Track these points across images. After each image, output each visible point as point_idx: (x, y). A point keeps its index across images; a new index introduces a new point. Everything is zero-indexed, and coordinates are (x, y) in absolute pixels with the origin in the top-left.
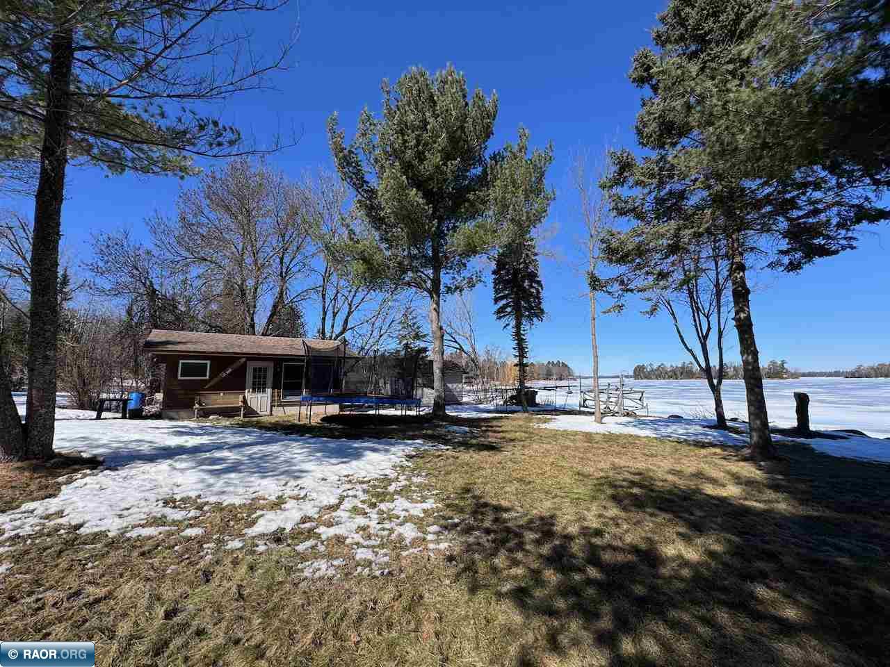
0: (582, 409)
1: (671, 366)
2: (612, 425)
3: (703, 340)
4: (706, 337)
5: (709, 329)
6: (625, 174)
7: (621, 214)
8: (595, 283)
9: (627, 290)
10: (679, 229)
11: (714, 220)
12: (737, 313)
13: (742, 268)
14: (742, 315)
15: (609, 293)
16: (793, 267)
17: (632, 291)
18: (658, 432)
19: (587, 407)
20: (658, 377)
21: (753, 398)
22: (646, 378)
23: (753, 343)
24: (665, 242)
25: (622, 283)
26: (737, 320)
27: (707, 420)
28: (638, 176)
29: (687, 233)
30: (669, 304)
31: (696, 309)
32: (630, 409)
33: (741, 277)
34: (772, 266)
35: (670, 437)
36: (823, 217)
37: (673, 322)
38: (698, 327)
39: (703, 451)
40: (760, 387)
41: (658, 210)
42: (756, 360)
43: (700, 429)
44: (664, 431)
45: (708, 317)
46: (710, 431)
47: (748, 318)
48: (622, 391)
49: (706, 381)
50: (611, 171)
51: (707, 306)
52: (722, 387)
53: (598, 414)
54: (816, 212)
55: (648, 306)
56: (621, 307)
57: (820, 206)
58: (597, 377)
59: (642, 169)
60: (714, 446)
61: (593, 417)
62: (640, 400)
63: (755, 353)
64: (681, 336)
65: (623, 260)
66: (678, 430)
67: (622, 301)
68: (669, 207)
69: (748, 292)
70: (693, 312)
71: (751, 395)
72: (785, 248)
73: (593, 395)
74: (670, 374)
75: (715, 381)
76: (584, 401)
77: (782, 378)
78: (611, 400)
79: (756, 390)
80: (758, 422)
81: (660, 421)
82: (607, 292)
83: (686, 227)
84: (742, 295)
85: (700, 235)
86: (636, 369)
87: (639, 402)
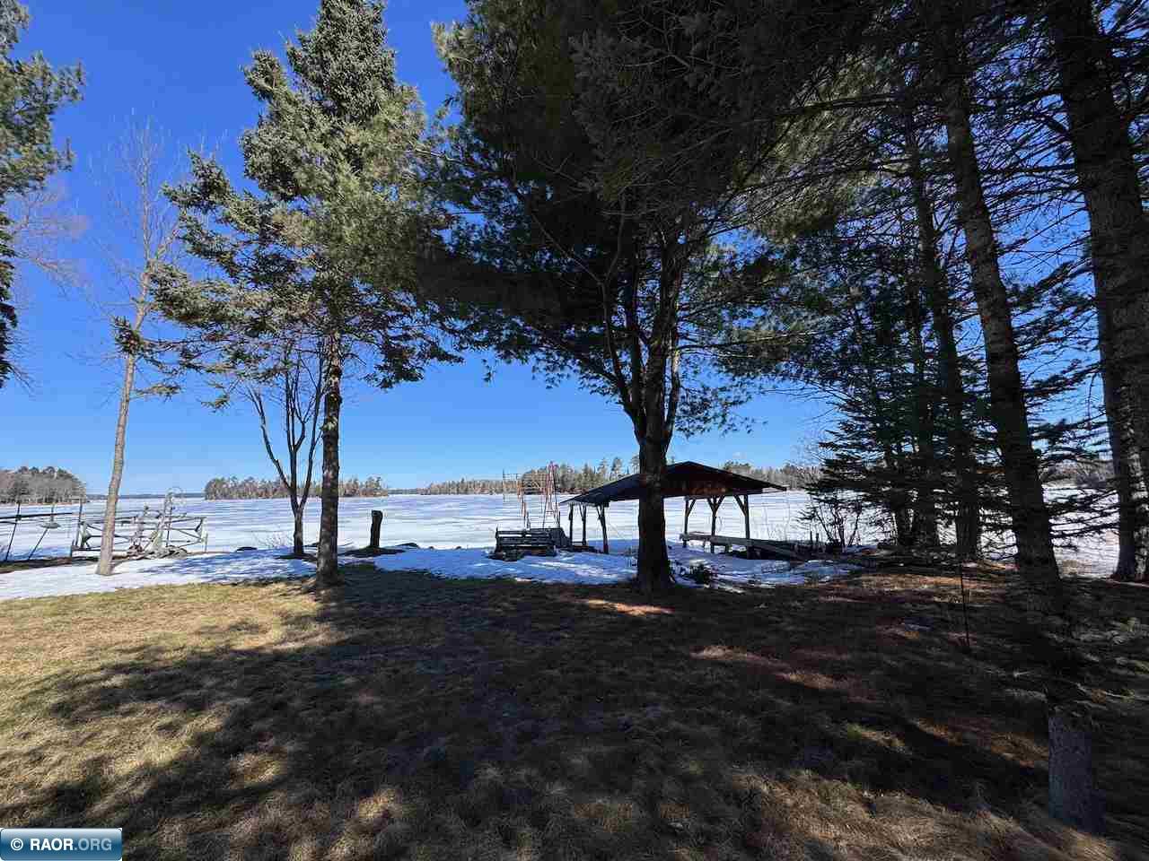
0: (77, 554)
1: (263, 481)
2: (131, 575)
3: (294, 449)
4: (297, 447)
5: (303, 437)
6: (212, 197)
7: (198, 252)
8: (130, 342)
9: (189, 366)
10: (273, 304)
11: (312, 308)
12: (326, 422)
13: (338, 373)
14: (331, 426)
15: (157, 363)
16: (386, 384)
17: (196, 368)
18: (210, 575)
19: (89, 549)
20: (243, 495)
21: (325, 519)
22: (225, 496)
23: (336, 458)
24: (251, 314)
25: (185, 353)
26: (325, 430)
27: (284, 549)
28: (230, 210)
29: (278, 313)
30: (259, 398)
31: (292, 411)
32: (176, 544)
33: (336, 383)
34: (368, 378)
35: (225, 578)
36: (410, 344)
37: (260, 422)
38: (289, 433)
39: (264, 590)
40: (335, 506)
41: (257, 270)
42: (336, 477)
43: (270, 561)
44: (219, 571)
45: (303, 423)
46: (281, 563)
47: (336, 430)
48: (167, 518)
49: (289, 500)
50: (191, 183)
51: (304, 409)
52: (306, 507)
53: (105, 561)
54: (407, 337)
55: (215, 395)
56: (173, 389)
57: (409, 333)
58: (114, 495)
59: (239, 204)
60: (277, 580)
61: (95, 567)
62: (196, 530)
63: (336, 470)
64: (267, 443)
65: (189, 318)
66: (242, 567)
67: (177, 380)
68: (272, 271)
69: (340, 401)
70: (288, 415)
71: (327, 516)
72: (382, 364)
73: (101, 526)
74: (259, 491)
75: (299, 501)
76: (85, 539)
77: (375, 495)
78: (144, 533)
79: (332, 509)
80: (327, 546)
81: (219, 558)
82: (152, 360)
83: (281, 304)
84: (334, 403)
85: (294, 320)
86: (210, 483)
87: (193, 532)
